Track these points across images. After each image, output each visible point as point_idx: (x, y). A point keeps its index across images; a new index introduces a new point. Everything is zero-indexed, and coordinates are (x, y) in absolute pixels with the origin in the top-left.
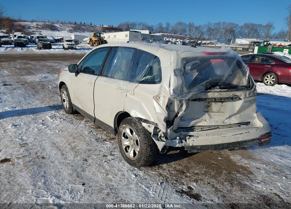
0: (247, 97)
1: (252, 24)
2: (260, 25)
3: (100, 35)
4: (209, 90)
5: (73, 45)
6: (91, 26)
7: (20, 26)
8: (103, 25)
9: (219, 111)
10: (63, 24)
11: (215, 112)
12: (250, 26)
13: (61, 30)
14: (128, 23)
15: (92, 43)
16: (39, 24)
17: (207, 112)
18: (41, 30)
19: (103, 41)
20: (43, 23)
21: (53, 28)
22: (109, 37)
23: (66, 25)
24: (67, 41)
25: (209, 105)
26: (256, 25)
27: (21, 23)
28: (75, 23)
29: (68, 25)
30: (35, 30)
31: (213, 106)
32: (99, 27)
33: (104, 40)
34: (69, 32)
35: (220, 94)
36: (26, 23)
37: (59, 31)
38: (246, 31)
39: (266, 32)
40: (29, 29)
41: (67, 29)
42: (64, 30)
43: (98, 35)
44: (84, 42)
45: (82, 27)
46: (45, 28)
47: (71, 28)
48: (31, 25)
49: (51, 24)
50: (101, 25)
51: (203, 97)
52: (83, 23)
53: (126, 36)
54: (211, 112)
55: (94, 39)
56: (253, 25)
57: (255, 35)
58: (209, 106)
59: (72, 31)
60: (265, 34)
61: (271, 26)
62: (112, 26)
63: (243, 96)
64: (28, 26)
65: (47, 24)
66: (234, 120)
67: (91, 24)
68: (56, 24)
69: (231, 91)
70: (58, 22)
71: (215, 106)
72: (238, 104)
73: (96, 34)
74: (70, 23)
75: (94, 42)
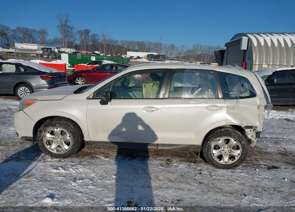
1: (25, 28)
2: (34, 30)
12: (23, 30)
26: (29, 30)
38: (21, 36)
39: (41, 38)
56: (27, 30)
57: (30, 40)
60: (41, 39)
61: (45, 32)
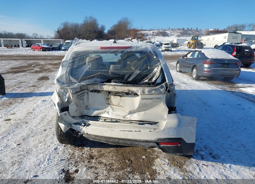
0: (146, 94)
3: (197, 38)
4: (105, 83)
5: (169, 47)
6: (197, 31)
7: (141, 34)
8: (208, 29)
9: (119, 104)
10: (173, 30)
11: (115, 106)
13: (171, 36)
14: (236, 25)
15: (190, 46)
16: (155, 32)
17: (109, 104)
18: (155, 37)
19: (199, 43)
20: (158, 31)
21: (164, 34)
22: (208, 39)
23: (175, 31)
24: (165, 44)
25: (108, 97)
27: (142, 32)
28: (183, 29)
29: (177, 31)
30: (151, 37)
31: (112, 99)
32: (204, 31)
33: (201, 43)
34: (177, 37)
35: (115, 88)
36: (146, 31)
37: (169, 36)
40: (147, 37)
41: (176, 34)
42: (173, 35)
43: (196, 38)
44: (184, 45)
45: (189, 31)
46: (158, 35)
47: (179, 34)
48: (149, 33)
49: (163, 31)
50: (206, 29)
51: (99, 89)
52: (190, 29)
53: (225, 38)
54: (112, 105)
55: (191, 42)
58: (109, 99)
59: (180, 35)
62: (218, 29)
63: (140, 93)
64: (146, 34)
65: (160, 31)
66: (136, 117)
67: (197, 29)
68: (168, 31)
69: (127, 86)
70: (169, 29)
71: (114, 99)
72: (137, 101)
73: (194, 37)
74: (179, 29)
75: (191, 44)
